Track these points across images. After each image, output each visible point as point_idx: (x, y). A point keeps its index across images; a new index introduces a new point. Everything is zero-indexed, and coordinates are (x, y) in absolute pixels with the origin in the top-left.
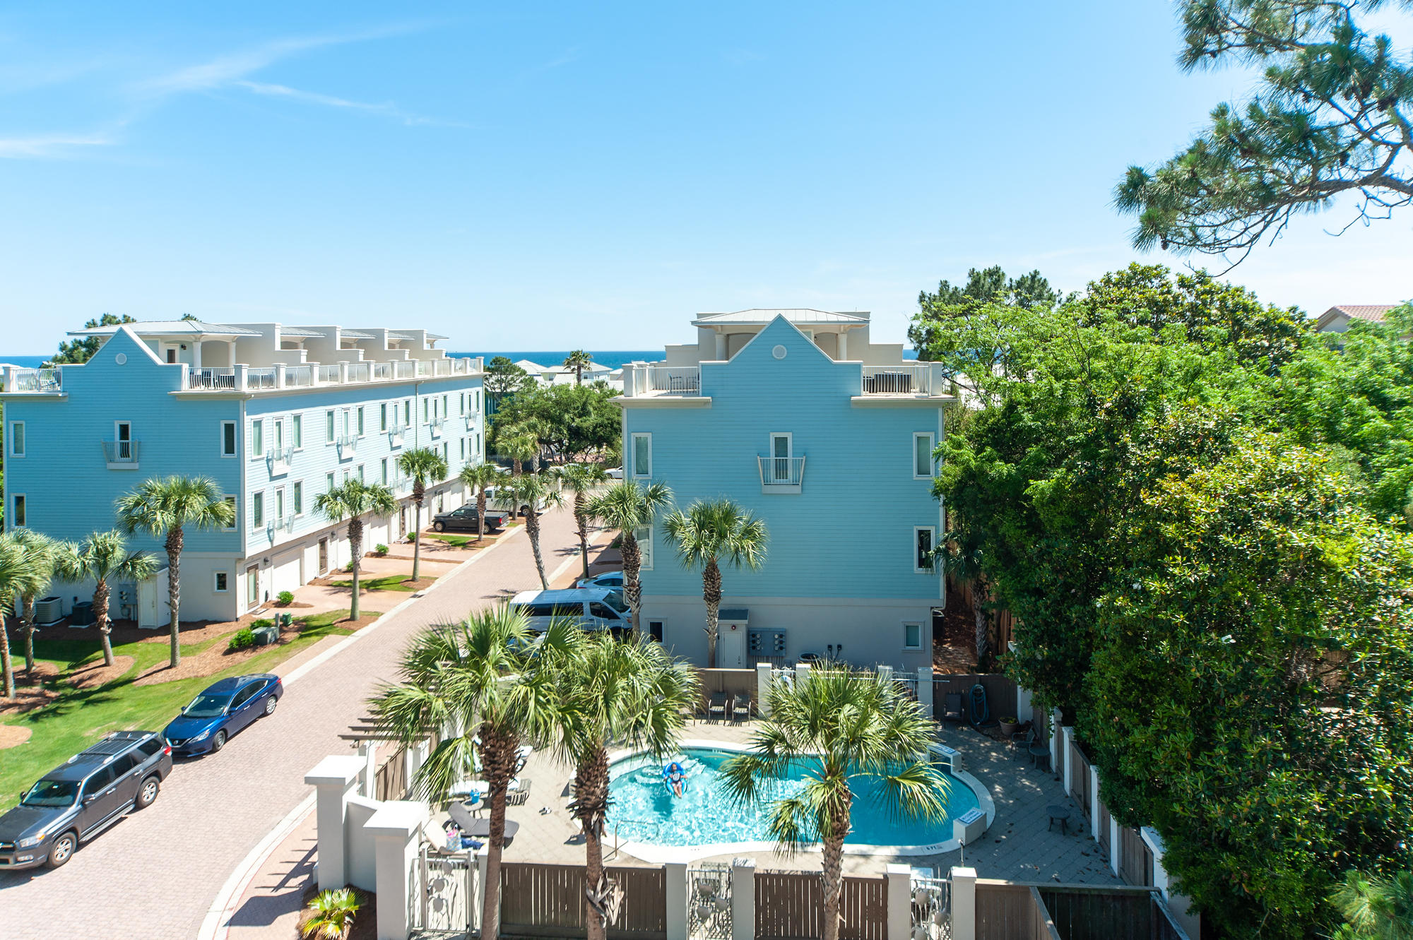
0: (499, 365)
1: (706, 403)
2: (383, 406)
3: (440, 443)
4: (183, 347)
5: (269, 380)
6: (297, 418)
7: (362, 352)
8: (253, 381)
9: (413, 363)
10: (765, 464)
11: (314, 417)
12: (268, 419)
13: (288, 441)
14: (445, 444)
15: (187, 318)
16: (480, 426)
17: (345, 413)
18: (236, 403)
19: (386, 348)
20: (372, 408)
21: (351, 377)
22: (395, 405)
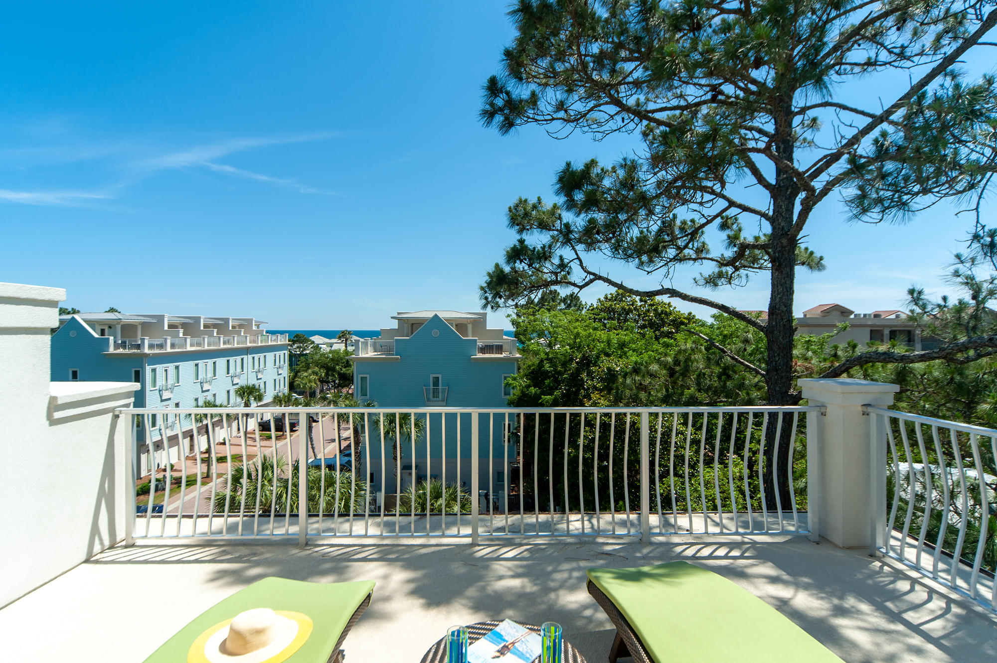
0: (298, 338)
1: (398, 359)
2: (228, 361)
3: (261, 382)
4: (110, 327)
5: (161, 346)
6: (177, 368)
7: (215, 330)
8: (151, 346)
9: (246, 337)
10: (428, 391)
11: (187, 367)
12: (160, 368)
13: (172, 380)
14: (265, 383)
15: (112, 310)
16: (285, 372)
17: (205, 365)
18: (142, 359)
19: (230, 328)
20: (221, 362)
21: (209, 345)
22: (235, 361)
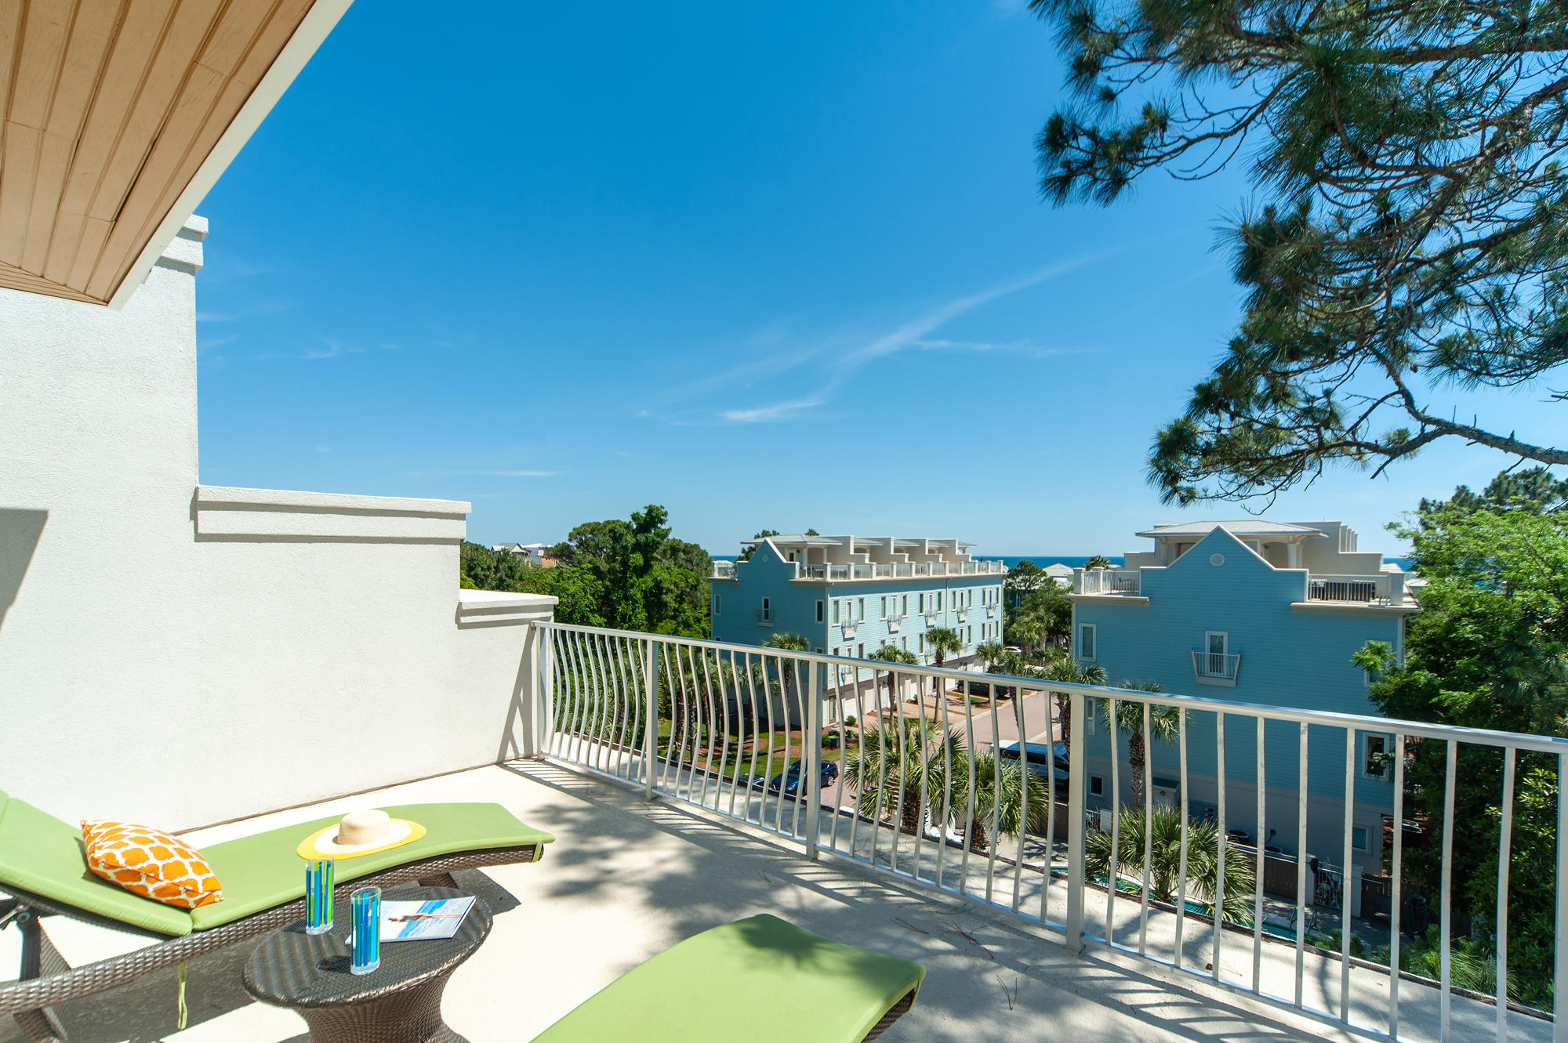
0: (1023, 567)
2: (921, 595)
3: (965, 626)
4: (798, 551)
5: (845, 574)
6: (861, 601)
7: (907, 555)
8: (834, 574)
9: (945, 564)
11: (872, 600)
12: (843, 600)
13: (855, 616)
14: (969, 627)
15: (811, 533)
16: (998, 614)
17: (894, 598)
18: (823, 589)
19: (927, 553)
20: (913, 596)
21: (898, 574)
22: (930, 595)
